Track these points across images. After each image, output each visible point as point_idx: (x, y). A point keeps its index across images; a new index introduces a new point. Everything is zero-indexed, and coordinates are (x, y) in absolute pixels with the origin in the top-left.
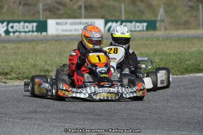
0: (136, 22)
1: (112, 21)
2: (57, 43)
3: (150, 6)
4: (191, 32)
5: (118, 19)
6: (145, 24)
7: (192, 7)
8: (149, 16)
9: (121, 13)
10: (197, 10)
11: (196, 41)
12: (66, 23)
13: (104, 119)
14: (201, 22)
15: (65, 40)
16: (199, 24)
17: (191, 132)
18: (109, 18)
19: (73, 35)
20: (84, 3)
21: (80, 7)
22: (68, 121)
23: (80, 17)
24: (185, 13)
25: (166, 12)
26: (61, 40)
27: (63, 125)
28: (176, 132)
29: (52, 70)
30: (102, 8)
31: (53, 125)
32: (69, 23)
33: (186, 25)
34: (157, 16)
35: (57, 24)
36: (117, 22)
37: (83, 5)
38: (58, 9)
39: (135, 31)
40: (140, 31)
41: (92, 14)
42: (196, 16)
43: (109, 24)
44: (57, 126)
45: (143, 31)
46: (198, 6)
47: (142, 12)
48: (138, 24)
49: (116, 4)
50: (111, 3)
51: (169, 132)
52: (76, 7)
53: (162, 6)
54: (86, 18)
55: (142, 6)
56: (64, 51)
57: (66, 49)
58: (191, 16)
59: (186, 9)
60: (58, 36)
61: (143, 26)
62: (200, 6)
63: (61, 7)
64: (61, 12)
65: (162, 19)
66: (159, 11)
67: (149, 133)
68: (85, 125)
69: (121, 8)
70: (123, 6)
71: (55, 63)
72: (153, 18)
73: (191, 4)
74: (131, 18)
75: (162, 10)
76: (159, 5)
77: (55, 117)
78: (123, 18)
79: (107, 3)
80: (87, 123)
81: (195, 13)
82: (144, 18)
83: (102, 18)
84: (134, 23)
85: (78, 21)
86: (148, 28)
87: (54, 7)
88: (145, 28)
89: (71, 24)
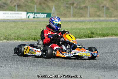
0: (42, 13)
1: (30, 13)
2: (4, 23)
3: (48, 6)
4: (67, 19)
5: (33, 12)
6: (46, 15)
7: (68, 7)
8: (48, 11)
9: (34, 9)
10: (70, 8)
11: (69, 23)
12: (8, 13)
13: (27, 61)
14: (72, 14)
15: (7, 21)
16: (71, 15)
17: (68, 68)
18: (29, 11)
19: (12, 19)
20: (17, 4)
21: (15, 6)
22: (10, 62)
23: (15, 11)
24: (64, 10)
25: (56, 9)
26: (5, 21)
27: (7, 63)
28: (61, 68)
29: (1, 36)
30: (25, 6)
31: (2, 63)
32: (9, 14)
33: (65, 15)
34: (51, 11)
35: (4, 13)
36: (32, 13)
37: (16, 5)
38: (4, 6)
39: (41, 18)
40: (43, 18)
41: (21, 9)
42: (69, 12)
43: (29, 14)
44: (4, 64)
45: (45, 18)
46: (71, 7)
47: (44, 9)
48: (42, 14)
49: (32, 5)
50: (30, 4)
51: (58, 67)
52: (13, 6)
53: (54, 6)
54: (18, 11)
55: (44, 6)
56: (7, 27)
57: (8, 26)
58: (67, 11)
59: (65, 8)
60: (4, 19)
61: (45, 16)
62: (72, 7)
63: (6, 6)
64: (6, 8)
65: (54, 12)
66: (52, 9)
67: (48, 68)
68: (18, 63)
69: (34, 6)
70: (35, 6)
71: (3, 33)
72: (49, 12)
73: (67, 5)
74: (39, 12)
75: (54, 8)
76: (52, 6)
77: (3, 60)
78: (35, 12)
79: (28, 4)
80: (18, 62)
81: (69, 10)
82: (45, 12)
83: (25, 11)
84: (40, 14)
85: (14, 12)
86: (47, 16)
87: (2, 6)
88: (46, 17)
89: (10, 14)
